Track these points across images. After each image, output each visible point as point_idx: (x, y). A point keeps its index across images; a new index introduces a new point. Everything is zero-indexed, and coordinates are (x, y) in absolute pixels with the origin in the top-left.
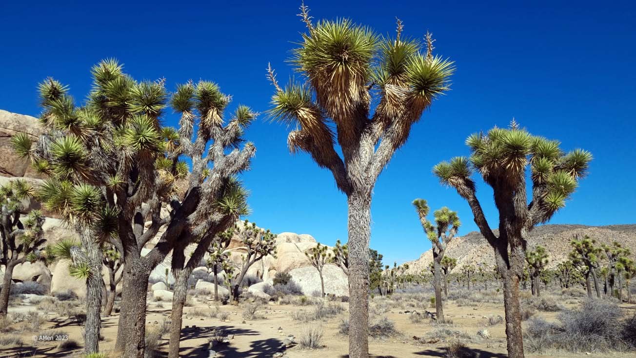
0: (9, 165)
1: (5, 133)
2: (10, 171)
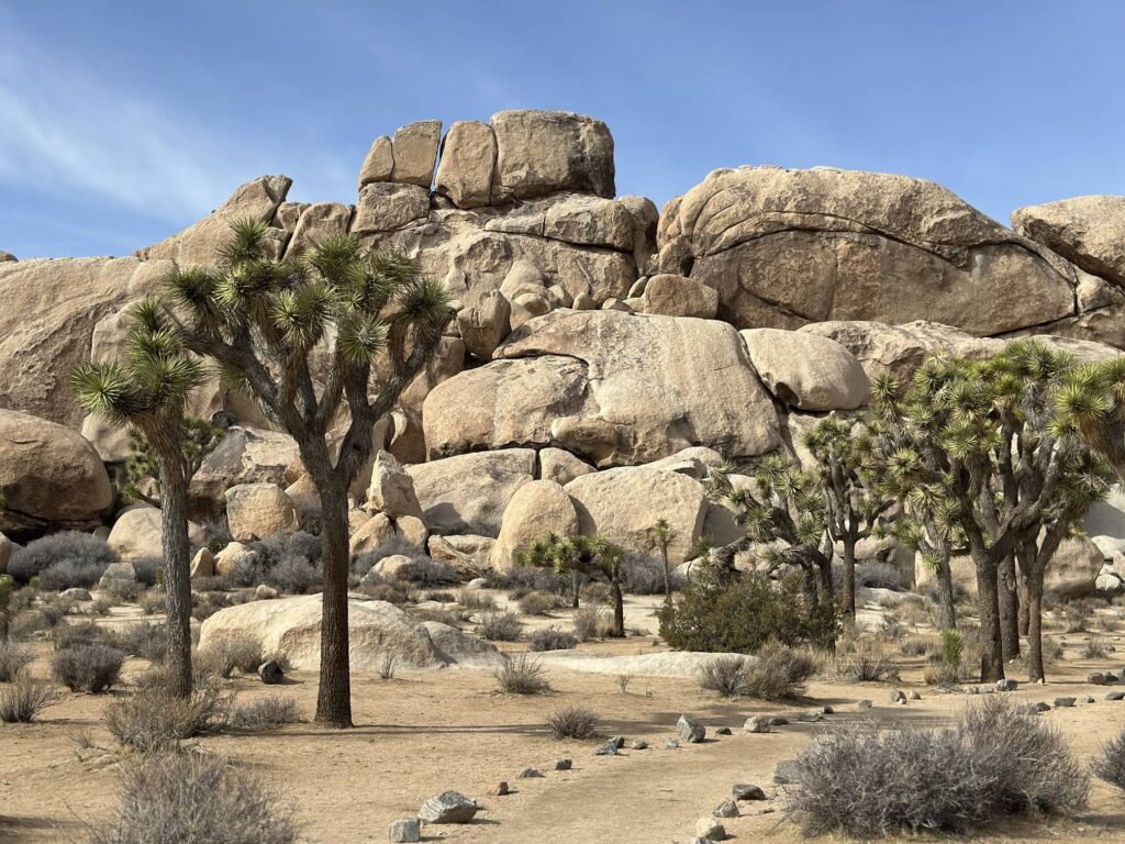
0: (798, 296)
1: (782, 224)
2: (800, 310)
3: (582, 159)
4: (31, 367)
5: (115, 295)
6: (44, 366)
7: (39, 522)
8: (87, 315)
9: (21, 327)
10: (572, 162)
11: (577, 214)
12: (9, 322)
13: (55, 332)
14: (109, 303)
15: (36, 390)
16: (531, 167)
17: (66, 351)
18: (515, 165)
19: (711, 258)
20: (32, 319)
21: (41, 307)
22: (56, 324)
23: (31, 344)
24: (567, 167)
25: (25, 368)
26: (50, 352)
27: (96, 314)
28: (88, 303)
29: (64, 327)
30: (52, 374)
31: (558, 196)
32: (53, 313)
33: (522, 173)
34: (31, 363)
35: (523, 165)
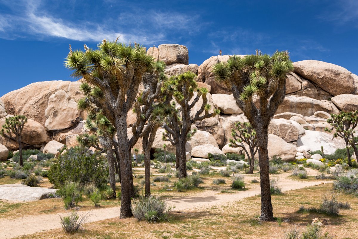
3: (180, 55)
4: (34, 108)
5: (54, 90)
6: (37, 107)
7: (28, 145)
8: (48, 95)
9: (32, 98)
10: (178, 56)
11: (178, 69)
12: (30, 97)
13: (40, 99)
14: (53, 92)
15: (35, 113)
16: (167, 58)
17: (43, 103)
18: (163, 57)
19: (209, 78)
20: (35, 96)
21: (38, 93)
22: (40, 97)
23: (34, 102)
24: (176, 57)
25: (33, 108)
26: (39, 104)
27: (50, 94)
28: (48, 92)
29: (42, 98)
30: (39, 109)
31: (174, 64)
32: (40, 94)
33: (165, 59)
34: (34, 107)
35: (165, 57)
